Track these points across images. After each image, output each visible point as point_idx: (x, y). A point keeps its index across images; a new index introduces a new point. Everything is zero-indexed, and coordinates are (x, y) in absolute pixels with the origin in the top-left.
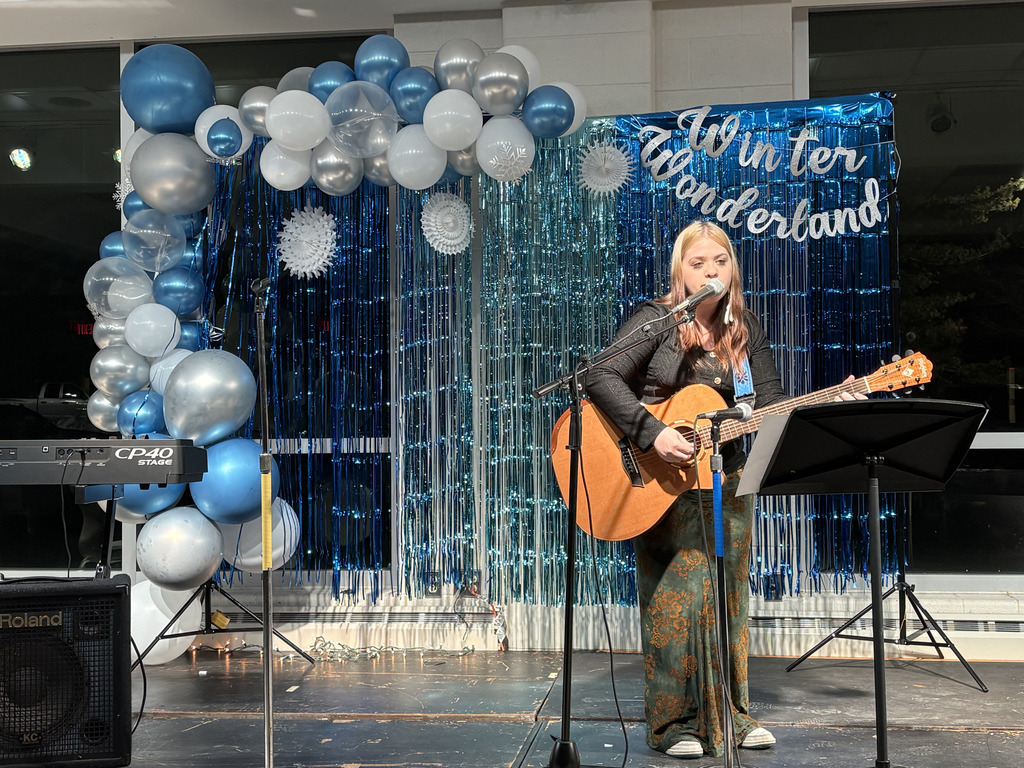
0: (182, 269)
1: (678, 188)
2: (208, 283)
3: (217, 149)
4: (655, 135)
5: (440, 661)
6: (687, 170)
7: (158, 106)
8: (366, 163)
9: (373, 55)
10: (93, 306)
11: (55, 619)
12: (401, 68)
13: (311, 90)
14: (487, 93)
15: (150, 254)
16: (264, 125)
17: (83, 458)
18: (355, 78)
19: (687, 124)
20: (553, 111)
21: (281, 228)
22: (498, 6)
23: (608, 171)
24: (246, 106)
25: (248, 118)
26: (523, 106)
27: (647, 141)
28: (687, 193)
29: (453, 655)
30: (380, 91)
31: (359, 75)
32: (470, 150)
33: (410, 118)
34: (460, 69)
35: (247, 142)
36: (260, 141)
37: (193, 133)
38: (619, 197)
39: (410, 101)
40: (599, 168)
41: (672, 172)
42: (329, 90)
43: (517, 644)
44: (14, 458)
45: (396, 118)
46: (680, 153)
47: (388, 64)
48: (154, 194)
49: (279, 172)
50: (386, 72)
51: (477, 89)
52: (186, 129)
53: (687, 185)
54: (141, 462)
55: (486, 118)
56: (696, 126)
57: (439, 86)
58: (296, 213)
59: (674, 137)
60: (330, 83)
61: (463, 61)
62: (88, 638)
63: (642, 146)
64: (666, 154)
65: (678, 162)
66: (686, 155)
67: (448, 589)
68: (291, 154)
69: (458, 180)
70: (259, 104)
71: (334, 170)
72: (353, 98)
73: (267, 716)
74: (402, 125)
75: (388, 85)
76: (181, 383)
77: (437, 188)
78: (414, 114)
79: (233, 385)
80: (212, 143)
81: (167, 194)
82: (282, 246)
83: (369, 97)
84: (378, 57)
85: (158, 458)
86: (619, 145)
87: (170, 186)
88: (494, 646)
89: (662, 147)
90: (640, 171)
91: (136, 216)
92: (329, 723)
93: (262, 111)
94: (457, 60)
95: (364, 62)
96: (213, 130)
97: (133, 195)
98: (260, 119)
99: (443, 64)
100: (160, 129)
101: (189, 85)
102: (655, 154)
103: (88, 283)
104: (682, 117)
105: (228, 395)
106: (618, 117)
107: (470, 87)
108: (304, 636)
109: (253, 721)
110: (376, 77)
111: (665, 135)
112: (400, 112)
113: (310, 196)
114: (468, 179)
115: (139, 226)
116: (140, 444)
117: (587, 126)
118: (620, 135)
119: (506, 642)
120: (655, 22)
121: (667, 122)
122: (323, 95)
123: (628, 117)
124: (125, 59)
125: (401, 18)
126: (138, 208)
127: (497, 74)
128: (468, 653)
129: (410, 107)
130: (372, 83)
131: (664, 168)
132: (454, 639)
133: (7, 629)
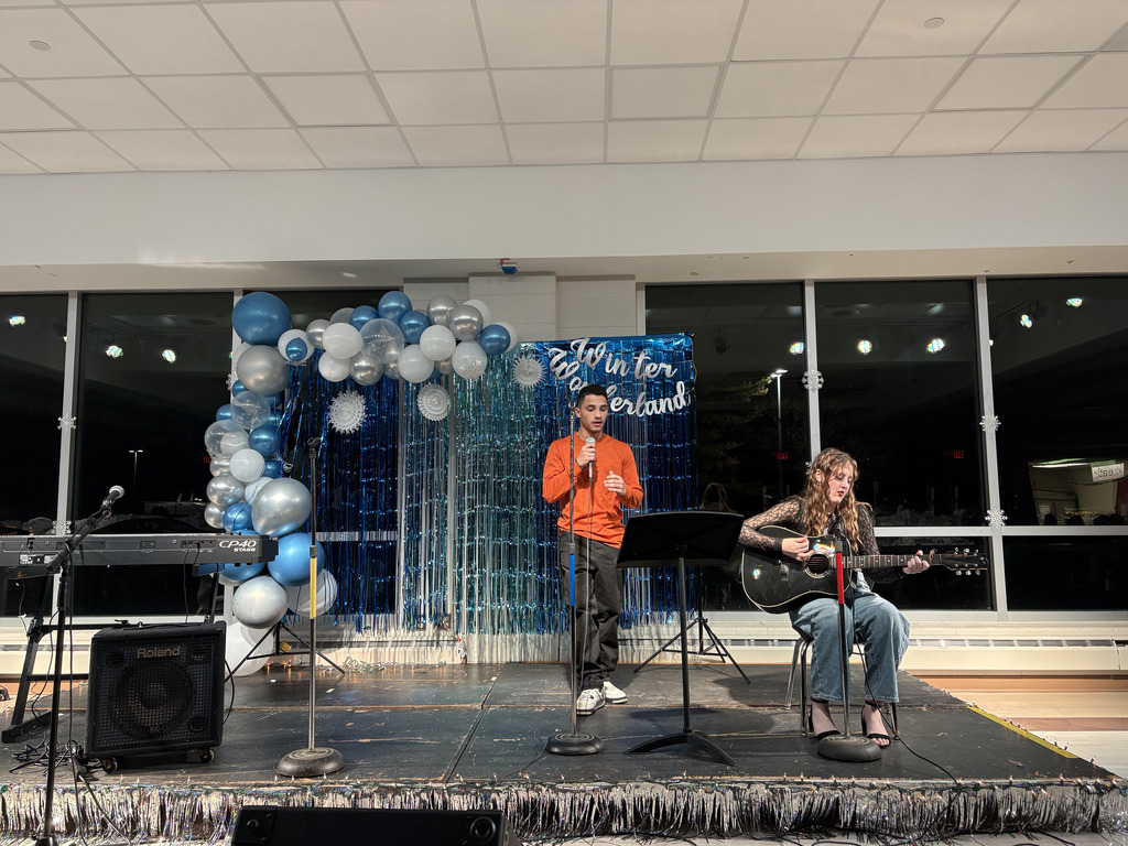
0: (269, 428)
1: (571, 384)
2: (283, 437)
3: (292, 356)
4: (558, 353)
5: (424, 671)
6: (576, 374)
7: (255, 329)
8: (385, 367)
9: (389, 302)
10: (210, 450)
11: (176, 651)
12: (408, 311)
13: (351, 323)
14: (459, 328)
15: (248, 418)
16: (321, 342)
17: (199, 547)
18: (378, 316)
19: (576, 347)
20: (498, 340)
21: (331, 403)
22: (466, 276)
23: (530, 373)
24: (311, 331)
25: (311, 338)
26: (480, 335)
27: (553, 357)
28: (576, 387)
29: (433, 667)
30: (394, 325)
31: (381, 314)
32: (449, 359)
33: (411, 340)
34: (442, 313)
35: (310, 352)
36: (319, 352)
37: (277, 346)
38: (537, 388)
39: (412, 331)
40: (525, 372)
41: (567, 375)
42: (363, 323)
43: (474, 659)
44: (153, 547)
45: (403, 340)
46: (572, 364)
47: (399, 309)
48: (251, 382)
49: (330, 370)
50: (398, 313)
51: (452, 325)
52: (273, 343)
53: (576, 383)
54: (236, 550)
55: (458, 342)
56: (581, 348)
57: (430, 323)
58: (340, 394)
59: (568, 355)
60: (363, 318)
61: (444, 308)
62: (197, 663)
63: (551, 359)
64: (564, 364)
65: (571, 369)
66: (575, 365)
67: (430, 626)
68: (337, 361)
69: (441, 377)
70: (319, 330)
71: (365, 370)
72: (377, 329)
73: (312, 709)
74: (408, 344)
75: (399, 321)
76: (264, 499)
77: (430, 380)
78: (415, 339)
79: (297, 500)
80: (289, 353)
81: (258, 382)
82: (331, 414)
83: (387, 328)
84: (393, 304)
85: (247, 547)
86: (537, 358)
87: (261, 377)
88: (458, 661)
89: (562, 360)
90: (549, 374)
91: (239, 395)
92: (352, 713)
93: (320, 334)
94: (441, 308)
95: (384, 306)
96: (289, 345)
97: (238, 383)
98: (319, 339)
99: (433, 310)
100: (256, 343)
101: (276, 317)
102: (558, 364)
103: (207, 436)
104: (573, 343)
105: (295, 506)
106: (536, 342)
107: (448, 324)
108: (339, 656)
109: (304, 712)
110: (391, 316)
111: (563, 353)
112: (406, 337)
113: (349, 385)
114: (447, 376)
115: (241, 401)
116: (236, 538)
117: (518, 346)
118: (537, 352)
119: (465, 657)
120: (558, 288)
121: (565, 346)
122: (358, 325)
123: (542, 342)
124: (237, 299)
125: (407, 280)
126: (241, 390)
127: (464, 317)
128: (442, 666)
129: (412, 334)
130: (389, 320)
131: (563, 373)
132: (433, 657)
133: (142, 659)
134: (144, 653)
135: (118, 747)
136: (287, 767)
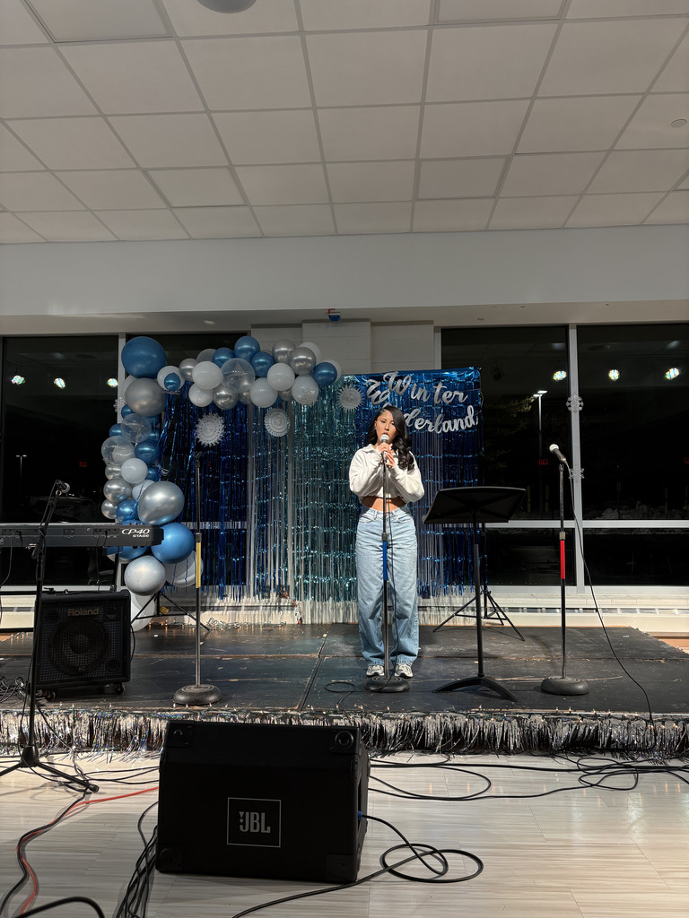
0: (150, 442)
2: (161, 448)
3: (169, 387)
4: (373, 383)
5: (269, 628)
6: (387, 400)
7: (139, 366)
8: (240, 395)
9: (243, 345)
10: (106, 459)
11: (96, 611)
12: (256, 352)
13: (213, 361)
14: (297, 365)
15: (134, 435)
16: (191, 376)
17: (106, 534)
18: (234, 356)
19: (388, 379)
20: (328, 374)
21: (197, 423)
22: (300, 322)
23: (352, 400)
24: (183, 368)
25: (183, 373)
26: (313, 371)
27: (369, 386)
29: (276, 626)
30: (247, 363)
31: (236, 354)
32: (290, 390)
33: (261, 374)
34: (284, 353)
35: (182, 384)
36: (189, 384)
37: (156, 377)
38: (356, 411)
39: (260, 367)
40: (347, 398)
41: (381, 400)
42: (223, 361)
43: (307, 621)
44: (73, 534)
45: (253, 373)
46: (384, 392)
47: (250, 350)
48: (136, 407)
49: (198, 398)
50: (250, 353)
51: (292, 364)
52: (153, 377)
54: (134, 536)
55: (296, 376)
56: (392, 380)
57: (274, 361)
58: (204, 415)
59: (381, 385)
60: (223, 357)
61: (286, 349)
62: (111, 620)
63: (367, 388)
64: (379, 392)
65: (383, 396)
66: (387, 393)
67: (273, 595)
68: (203, 391)
69: (283, 403)
70: (189, 367)
71: (224, 396)
72: (233, 366)
73: (198, 657)
74: (257, 377)
75: (251, 360)
76: (148, 498)
77: (273, 406)
78: (263, 373)
79: (173, 498)
80: (166, 384)
81: (142, 407)
82: (197, 431)
83: (241, 364)
84: (246, 346)
85: (142, 534)
86: (357, 388)
87: (144, 403)
88: (295, 622)
89: (376, 389)
90: (366, 400)
91: (128, 417)
92: (221, 660)
93: (190, 370)
94: (283, 349)
95: (239, 348)
96: (167, 378)
97: (126, 406)
98: (189, 374)
99: (276, 351)
100: (140, 376)
101: (155, 356)
102: (373, 392)
103: (104, 448)
104: (385, 376)
105: (172, 503)
106: (356, 375)
107: (289, 362)
108: (205, 618)
109: (192, 659)
110: (244, 355)
111: (378, 384)
112: (256, 372)
113: (212, 409)
114: (286, 402)
115: (129, 421)
116: (134, 527)
117: (342, 378)
118: (357, 383)
119: (301, 619)
120: (372, 332)
121: (378, 378)
122: (220, 363)
123: (361, 375)
124: (122, 343)
125: (255, 326)
126: (129, 413)
127: (302, 357)
128: (283, 625)
129: (261, 370)
130: (242, 359)
131: (377, 399)
132: (276, 619)
133: (71, 617)
134: (72, 612)
135: (55, 682)
136: (181, 698)
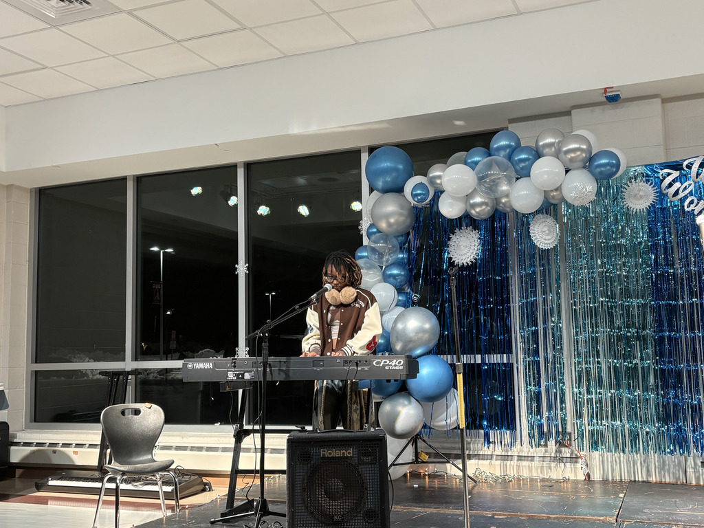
0: (398, 264)
1: (686, 204)
2: (411, 270)
3: (416, 199)
4: (669, 174)
5: (550, 485)
6: (691, 193)
7: (385, 179)
8: (497, 201)
9: (500, 142)
11: (349, 452)
12: (517, 148)
13: (466, 163)
14: (568, 157)
15: (381, 255)
16: (441, 184)
17: (357, 365)
18: (490, 155)
19: (689, 167)
20: (608, 164)
21: (449, 239)
22: (569, 109)
23: (641, 197)
24: (431, 175)
25: (432, 181)
26: (589, 163)
27: (664, 178)
28: (692, 207)
29: (557, 481)
30: (505, 161)
31: (493, 152)
32: (558, 189)
33: (523, 173)
34: (551, 145)
35: (431, 194)
36: (439, 193)
37: (403, 191)
38: (649, 212)
39: (522, 165)
40: (635, 195)
41: (681, 195)
42: (476, 163)
43: (597, 476)
44: (323, 366)
45: (514, 175)
46: (686, 184)
47: (509, 146)
48: (383, 225)
49: (449, 209)
50: (508, 151)
51: (562, 156)
52: (399, 190)
53: (692, 202)
54: (387, 368)
55: (567, 171)
56: (695, 168)
57: (538, 155)
58: (457, 231)
59: (681, 175)
60: (476, 159)
61: (553, 140)
62: (366, 464)
63: (662, 181)
64: (677, 185)
65: (685, 188)
66: (690, 185)
67: (552, 444)
68: (455, 199)
69: (549, 208)
70: (438, 173)
71: (480, 206)
72: (490, 166)
73: (466, 513)
74: (517, 179)
75: (510, 157)
76: (400, 326)
77: (539, 212)
78: (525, 172)
79: (427, 326)
80: (414, 196)
81: (390, 225)
82: (450, 249)
83: (498, 164)
84: (503, 143)
85: (395, 366)
86: (647, 181)
87: (392, 221)
88: (581, 477)
89: (674, 181)
90: (661, 196)
91: (373, 237)
92: (493, 517)
93: (439, 177)
94: (549, 140)
95: (495, 146)
96: (414, 189)
97: (372, 226)
98: (438, 181)
99: (541, 143)
100: (386, 191)
101: (401, 167)
102: (670, 185)
104: (685, 163)
106: (646, 166)
107: (557, 155)
108: (472, 466)
109: (461, 516)
110: (502, 153)
111: (676, 174)
112: (517, 172)
113: (467, 220)
114: (555, 205)
115: (375, 242)
116: (386, 358)
117: (626, 172)
118: (648, 175)
119: (588, 475)
120: (663, 110)
121: (677, 166)
122: (473, 166)
123: (652, 165)
124: (365, 157)
125: (512, 121)
126: (374, 233)
127: (573, 146)
128: (566, 480)
129: (523, 168)
130: (501, 157)
131: (677, 193)
132: (558, 472)
133: (324, 458)
134: (326, 452)
